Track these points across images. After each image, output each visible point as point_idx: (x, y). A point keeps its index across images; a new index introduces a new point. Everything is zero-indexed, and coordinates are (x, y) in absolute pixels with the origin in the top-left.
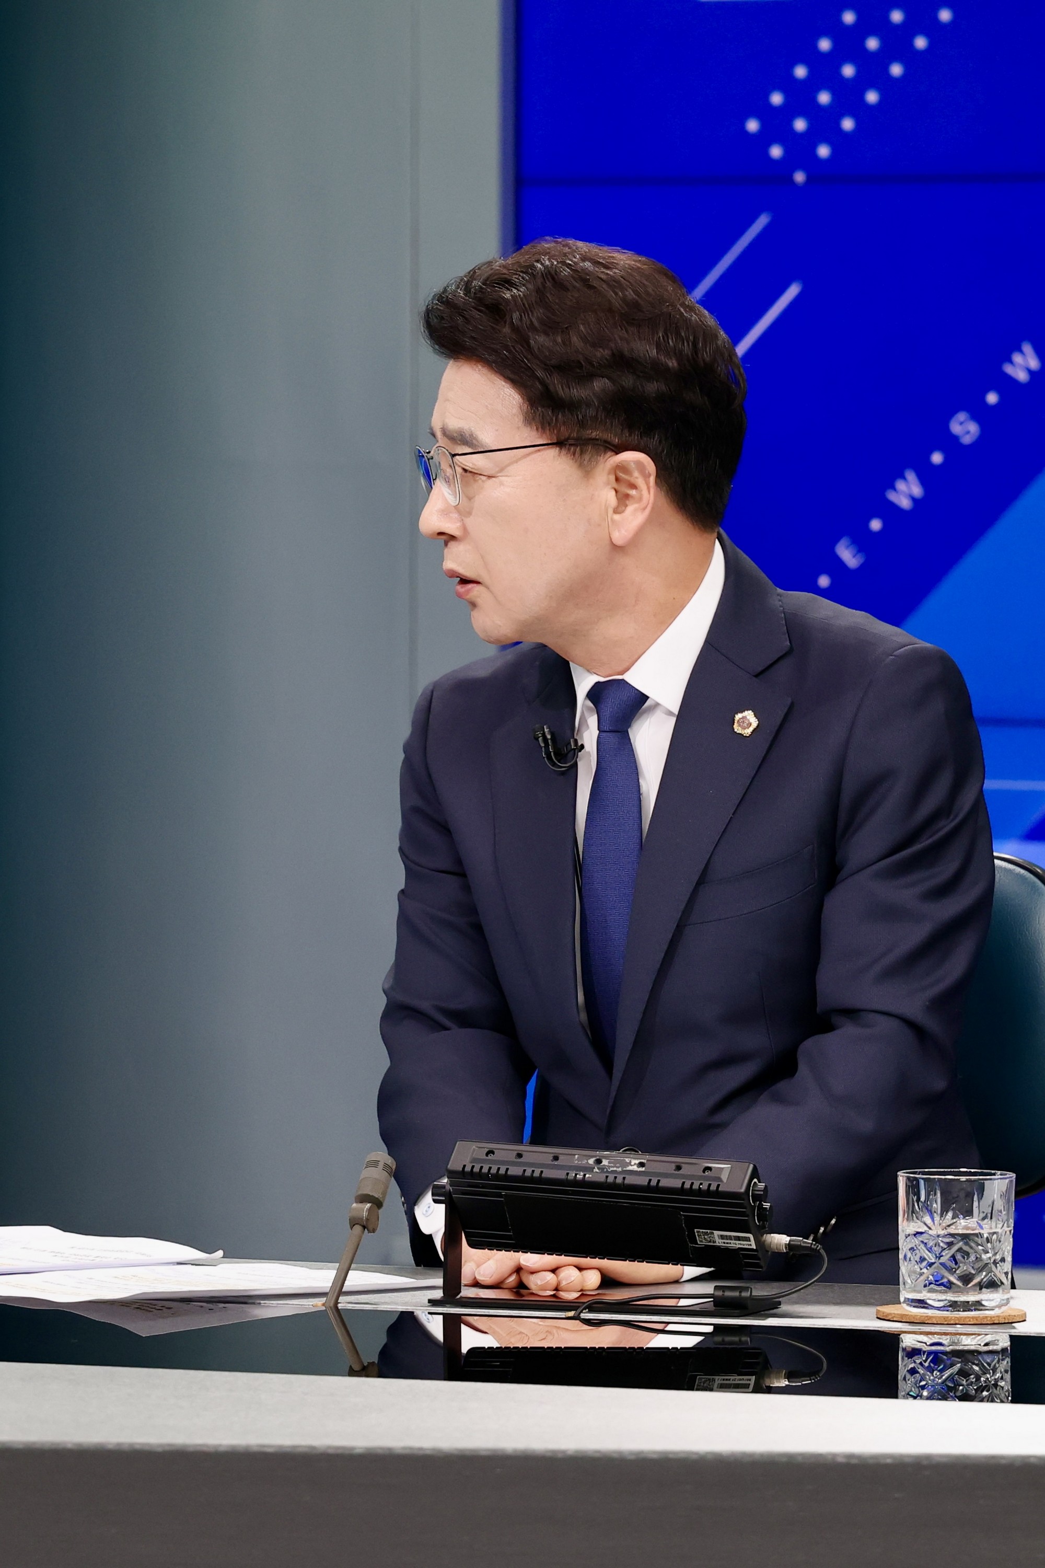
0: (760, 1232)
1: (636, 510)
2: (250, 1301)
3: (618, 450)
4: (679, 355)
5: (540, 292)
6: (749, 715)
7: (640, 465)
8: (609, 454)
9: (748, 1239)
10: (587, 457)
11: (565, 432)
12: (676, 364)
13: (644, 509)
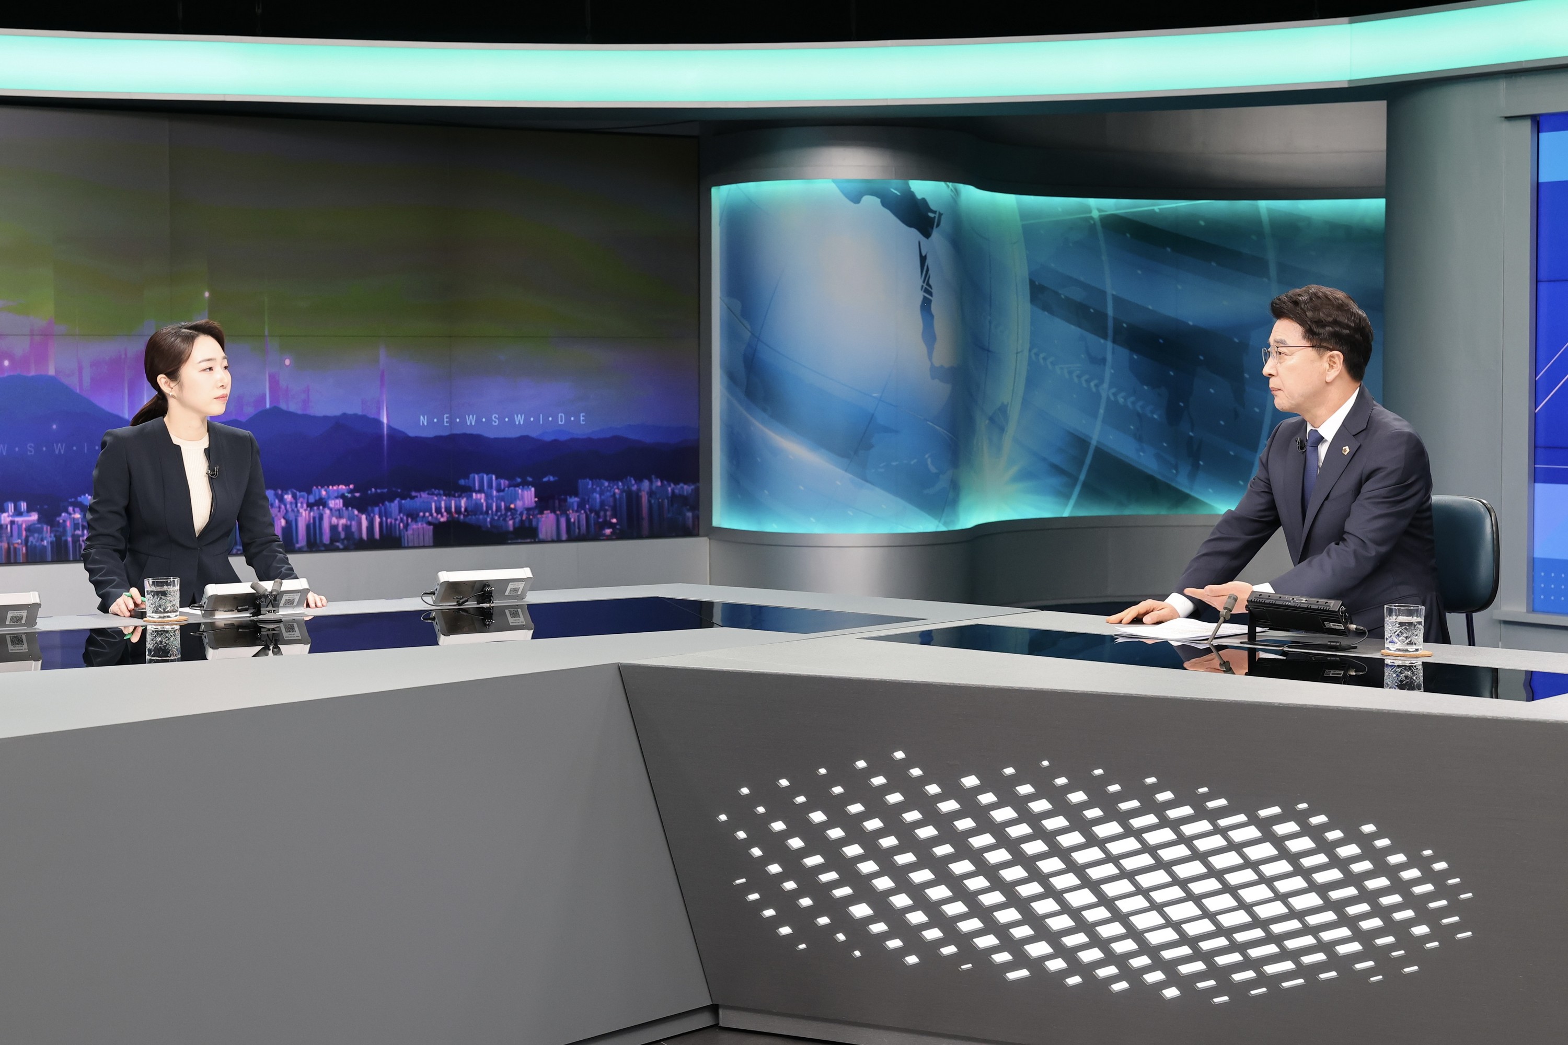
0: (1345, 624)
1: (1335, 371)
3: (1331, 350)
6: (1347, 448)
7: (1338, 356)
8: (1329, 351)
9: (1341, 626)
10: (1322, 352)
11: (1315, 343)
12: (1353, 325)
13: (1338, 370)
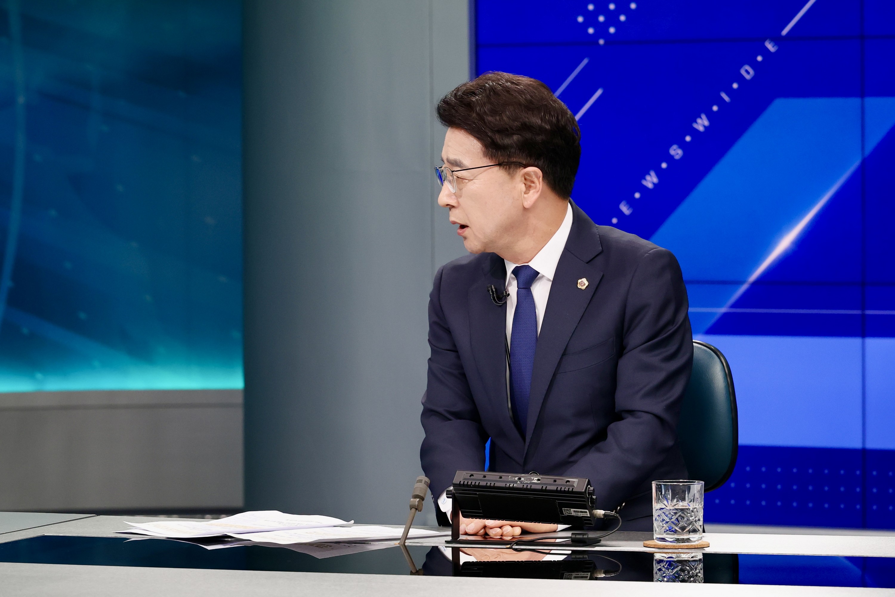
0: (591, 509)
1: (534, 192)
2: (366, 543)
3: (525, 166)
4: (550, 122)
5: (488, 97)
6: (584, 280)
7: (536, 173)
8: (521, 168)
9: (586, 512)
10: (511, 170)
11: (501, 159)
13: (538, 192)
